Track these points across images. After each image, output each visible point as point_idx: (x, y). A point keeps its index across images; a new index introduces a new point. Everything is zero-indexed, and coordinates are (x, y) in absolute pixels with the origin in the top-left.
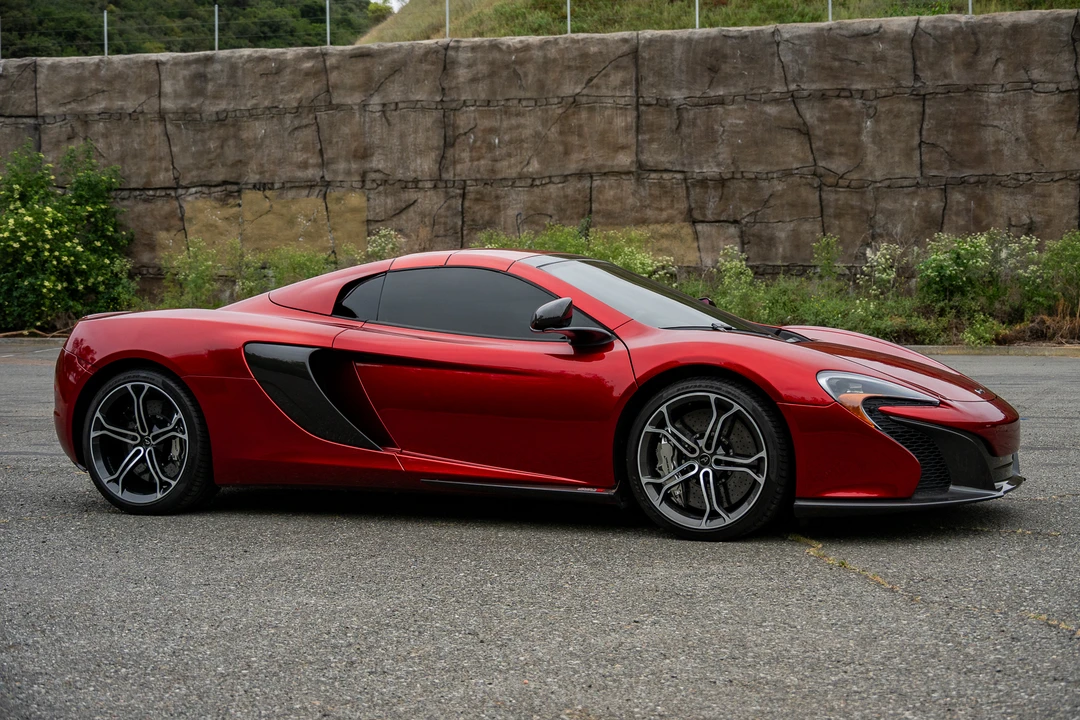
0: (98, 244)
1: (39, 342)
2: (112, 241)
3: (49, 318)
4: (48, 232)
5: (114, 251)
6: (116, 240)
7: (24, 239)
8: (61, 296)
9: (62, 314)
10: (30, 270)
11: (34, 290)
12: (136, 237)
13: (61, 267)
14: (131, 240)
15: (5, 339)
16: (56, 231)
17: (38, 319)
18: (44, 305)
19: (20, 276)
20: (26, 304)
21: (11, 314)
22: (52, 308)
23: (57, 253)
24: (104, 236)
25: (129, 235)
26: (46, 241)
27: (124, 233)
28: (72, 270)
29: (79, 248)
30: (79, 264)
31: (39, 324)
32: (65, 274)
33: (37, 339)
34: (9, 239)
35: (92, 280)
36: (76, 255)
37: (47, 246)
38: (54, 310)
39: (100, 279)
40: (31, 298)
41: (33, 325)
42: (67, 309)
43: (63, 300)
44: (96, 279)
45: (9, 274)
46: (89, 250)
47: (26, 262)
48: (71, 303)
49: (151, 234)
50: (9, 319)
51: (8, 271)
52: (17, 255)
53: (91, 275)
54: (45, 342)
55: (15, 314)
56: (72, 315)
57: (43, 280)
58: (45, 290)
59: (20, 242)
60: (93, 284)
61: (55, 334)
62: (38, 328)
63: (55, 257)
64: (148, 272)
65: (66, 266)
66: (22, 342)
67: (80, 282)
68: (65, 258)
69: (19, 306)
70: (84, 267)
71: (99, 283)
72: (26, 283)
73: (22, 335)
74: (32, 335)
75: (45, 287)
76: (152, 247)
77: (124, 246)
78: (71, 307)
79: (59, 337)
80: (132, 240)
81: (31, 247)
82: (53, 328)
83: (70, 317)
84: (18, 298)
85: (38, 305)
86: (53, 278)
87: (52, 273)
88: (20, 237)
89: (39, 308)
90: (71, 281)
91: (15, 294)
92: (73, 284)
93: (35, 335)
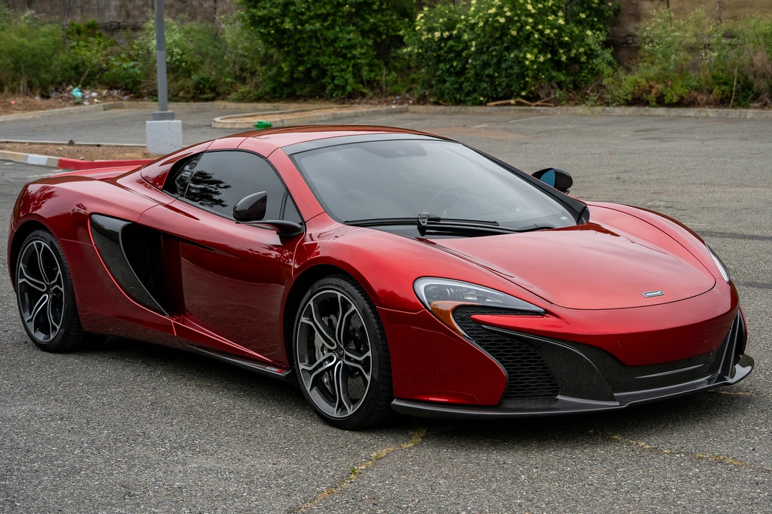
0: (583, 16)
1: (523, 111)
2: (599, 13)
3: (533, 88)
4: (530, 7)
5: (599, 21)
6: (602, 11)
7: (508, 14)
8: (545, 67)
9: (545, 83)
10: (515, 44)
11: (519, 62)
12: (622, 7)
13: (544, 40)
14: (617, 12)
15: (496, 108)
16: (540, 6)
17: (524, 89)
18: (528, 76)
19: (508, 49)
20: (512, 75)
21: (500, 85)
22: (536, 78)
23: (540, 27)
24: (590, 8)
25: (616, 6)
26: (529, 15)
27: (610, 4)
28: (556, 42)
29: (561, 22)
30: (562, 36)
31: (524, 93)
32: (548, 46)
33: (522, 108)
34: (496, 15)
35: (574, 51)
36: (560, 28)
37: (530, 20)
38: (538, 80)
39: (582, 50)
40: (516, 70)
41: (519, 95)
42: (551, 79)
43: (547, 70)
44: (577, 50)
45: (497, 48)
46: (574, 21)
47: (512, 36)
48: (554, 74)
49: (637, 5)
50: (499, 90)
51: (497, 45)
52: (504, 29)
53: (573, 47)
54: (531, 111)
55: (504, 84)
56: (555, 86)
57: (526, 52)
58: (527, 63)
59: (506, 17)
60: (576, 54)
61: (538, 103)
62: (523, 97)
63: (538, 31)
64: (633, 41)
65: (549, 39)
66: (509, 110)
67: (564, 53)
68: (548, 31)
69: (507, 77)
70: (566, 39)
71: (580, 54)
72: (512, 55)
73: (509, 104)
74: (518, 104)
75: (527, 59)
76: (637, 17)
77: (609, 17)
78: (554, 78)
79: (542, 106)
80: (619, 11)
81: (517, 21)
82: (536, 98)
83: (552, 87)
84: (506, 70)
85: (523, 77)
86: (536, 50)
87: (536, 46)
88: (505, 12)
89: (524, 79)
90: (554, 53)
91: (503, 66)
92: (557, 55)
93: (522, 104)
